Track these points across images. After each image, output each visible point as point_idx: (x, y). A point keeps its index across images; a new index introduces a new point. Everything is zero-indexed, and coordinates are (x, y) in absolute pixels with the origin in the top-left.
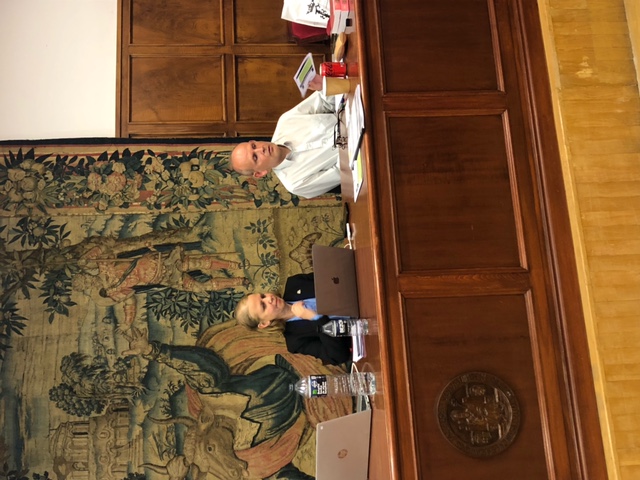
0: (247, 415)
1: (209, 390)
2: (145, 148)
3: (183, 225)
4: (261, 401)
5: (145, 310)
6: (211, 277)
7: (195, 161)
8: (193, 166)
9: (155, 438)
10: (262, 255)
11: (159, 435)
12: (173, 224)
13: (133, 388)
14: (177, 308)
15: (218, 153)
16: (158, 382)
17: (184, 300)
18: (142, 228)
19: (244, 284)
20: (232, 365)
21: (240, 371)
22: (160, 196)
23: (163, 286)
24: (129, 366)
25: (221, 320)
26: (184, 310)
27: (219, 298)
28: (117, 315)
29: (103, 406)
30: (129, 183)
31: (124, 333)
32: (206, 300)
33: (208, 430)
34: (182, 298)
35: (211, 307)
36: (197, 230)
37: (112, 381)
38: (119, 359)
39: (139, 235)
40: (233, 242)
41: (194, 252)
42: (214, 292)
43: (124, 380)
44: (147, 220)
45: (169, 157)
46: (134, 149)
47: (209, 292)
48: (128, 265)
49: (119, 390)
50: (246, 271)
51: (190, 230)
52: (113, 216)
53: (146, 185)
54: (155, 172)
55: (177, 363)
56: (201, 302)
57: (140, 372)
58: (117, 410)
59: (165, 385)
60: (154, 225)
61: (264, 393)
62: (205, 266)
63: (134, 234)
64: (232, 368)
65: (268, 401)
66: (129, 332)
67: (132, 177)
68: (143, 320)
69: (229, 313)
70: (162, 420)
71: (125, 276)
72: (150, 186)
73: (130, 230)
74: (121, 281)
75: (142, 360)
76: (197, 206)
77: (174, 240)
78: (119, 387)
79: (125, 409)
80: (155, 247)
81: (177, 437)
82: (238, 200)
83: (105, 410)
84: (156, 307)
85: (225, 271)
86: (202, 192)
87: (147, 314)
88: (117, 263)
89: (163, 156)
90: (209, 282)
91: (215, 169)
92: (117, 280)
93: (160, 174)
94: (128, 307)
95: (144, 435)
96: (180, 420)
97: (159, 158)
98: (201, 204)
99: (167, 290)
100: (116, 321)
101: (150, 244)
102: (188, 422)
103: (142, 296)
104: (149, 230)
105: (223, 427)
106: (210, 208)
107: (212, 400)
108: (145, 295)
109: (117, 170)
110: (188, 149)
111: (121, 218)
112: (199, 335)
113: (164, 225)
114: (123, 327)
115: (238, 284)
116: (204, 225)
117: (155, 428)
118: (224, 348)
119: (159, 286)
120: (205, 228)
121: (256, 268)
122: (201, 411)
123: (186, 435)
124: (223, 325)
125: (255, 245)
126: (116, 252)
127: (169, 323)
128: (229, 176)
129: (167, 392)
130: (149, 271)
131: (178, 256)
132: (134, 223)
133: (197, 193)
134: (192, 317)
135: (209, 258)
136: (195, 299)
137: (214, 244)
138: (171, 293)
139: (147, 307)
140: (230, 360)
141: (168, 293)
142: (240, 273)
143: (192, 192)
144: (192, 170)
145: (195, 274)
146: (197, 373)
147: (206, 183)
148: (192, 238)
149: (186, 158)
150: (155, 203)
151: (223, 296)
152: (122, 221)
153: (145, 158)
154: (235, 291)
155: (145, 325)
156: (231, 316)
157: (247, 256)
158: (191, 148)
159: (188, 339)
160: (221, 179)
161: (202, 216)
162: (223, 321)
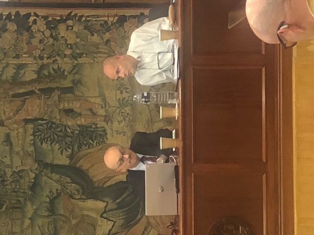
0: (105, 215)
1: (78, 197)
2: (32, 11)
3: (60, 74)
4: (116, 206)
5: (32, 137)
6: (80, 114)
7: (70, 22)
8: (68, 26)
9: (39, 227)
10: (119, 99)
11: (42, 226)
12: (52, 72)
13: (24, 193)
14: (55, 136)
15: (88, 17)
16: (42, 189)
17: (61, 131)
18: (29, 75)
19: (104, 121)
20: (95, 180)
21: (101, 185)
22: (43, 50)
23: (46, 120)
24: (21, 177)
25: (87, 147)
26: (60, 138)
27: (87, 130)
28: (12, 140)
29: (3, 205)
30: (19, 39)
31: (18, 153)
32: (77, 132)
33: (77, 225)
34: (59, 129)
35: (80, 136)
36: (70, 78)
37: (9, 187)
38: (14, 172)
39: (27, 80)
40: (98, 89)
41: (69, 95)
42: (83, 125)
43: (18, 187)
44: (33, 69)
45: (50, 19)
46: (23, 11)
47: (79, 126)
48: (19, 103)
49: (14, 194)
50: (106, 111)
51: (65, 77)
52: (8, 64)
53: (32, 40)
54: (39, 31)
55: (56, 176)
56: (72, 133)
57: (29, 182)
58: (13, 208)
59: (47, 192)
60: (38, 72)
61: (118, 201)
62: (76, 106)
63: (23, 79)
64: (95, 182)
65: (120, 206)
66: (21, 153)
67: (22, 34)
68: (31, 144)
69: (93, 142)
70: (44, 216)
71: (17, 112)
72: (35, 42)
73: (20, 75)
74: (14, 115)
75: (30, 173)
76: (71, 59)
77: (54, 85)
78: (14, 191)
79: (19, 207)
80: (39, 90)
81: (55, 228)
82: (102, 55)
83: (4, 207)
84: (40, 135)
85: (91, 110)
86: (74, 47)
87: (34, 140)
88: (11, 101)
89: (45, 18)
90: (79, 118)
91: (85, 29)
92: (12, 114)
93: (43, 33)
94: (20, 134)
95: (32, 225)
96: (57, 217)
97: (42, 19)
98: (74, 57)
99: (49, 122)
100: (11, 144)
101: (35, 87)
102: (63, 218)
103: (30, 126)
104: (35, 76)
105: (88, 223)
106: (80, 60)
107: (81, 203)
108: (32, 126)
109: (11, 28)
110: (65, 12)
111: (13, 66)
112: (71, 157)
113: (45, 72)
114: (17, 149)
115: (101, 121)
116: (76, 73)
117: (40, 221)
118: (89, 168)
119: (42, 119)
120: (77, 75)
121: (115, 109)
122: (73, 211)
123: (61, 227)
124: (89, 151)
125: (115, 91)
126: (11, 93)
127: (49, 148)
128: (96, 35)
129: (47, 196)
130: (35, 108)
131: (56, 98)
132: (24, 71)
133: (71, 48)
134: (66, 143)
135: (80, 100)
136: (68, 130)
137: (83, 89)
138: (51, 125)
139: (33, 135)
140: (93, 176)
141: (49, 125)
142: (102, 112)
143: (67, 46)
144: (67, 30)
145: (69, 112)
146: (69, 185)
147: (78, 40)
148: (67, 83)
149: (63, 20)
150: (39, 56)
151: (89, 129)
152: (15, 68)
153: (32, 19)
154: (98, 126)
155: (32, 148)
156: (95, 144)
157: (107, 99)
158: (67, 12)
159: (63, 160)
160: (89, 37)
161: (74, 67)
162: (89, 148)
